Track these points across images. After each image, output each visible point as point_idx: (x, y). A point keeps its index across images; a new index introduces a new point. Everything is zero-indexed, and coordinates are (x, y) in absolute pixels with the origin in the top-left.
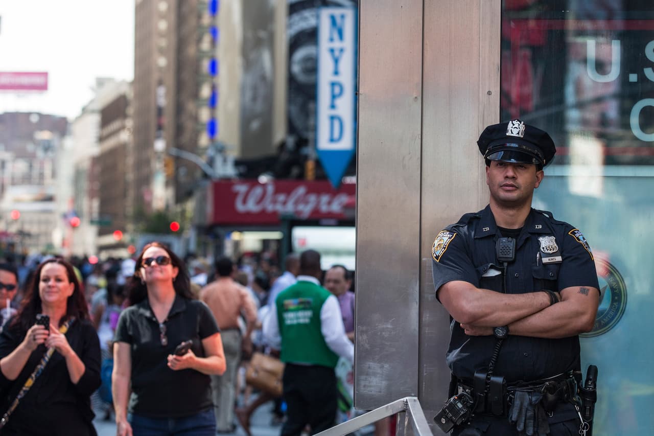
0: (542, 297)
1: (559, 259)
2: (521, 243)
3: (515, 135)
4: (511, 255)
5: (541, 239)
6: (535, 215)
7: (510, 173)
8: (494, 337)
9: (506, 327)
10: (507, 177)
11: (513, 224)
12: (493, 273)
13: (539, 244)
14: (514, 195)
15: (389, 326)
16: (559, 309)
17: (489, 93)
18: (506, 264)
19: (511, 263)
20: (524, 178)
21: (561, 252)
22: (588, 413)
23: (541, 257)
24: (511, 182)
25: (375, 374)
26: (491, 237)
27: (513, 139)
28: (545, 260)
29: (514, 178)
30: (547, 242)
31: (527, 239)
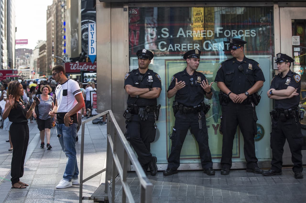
0: (147, 89)
1: (152, 81)
2: (144, 77)
3: (144, 52)
4: (142, 79)
5: (149, 76)
6: (149, 71)
7: (143, 61)
8: (136, 98)
9: (139, 96)
10: (142, 62)
11: (143, 72)
12: (137, 83)
13: (148, 77)
14: (143, 66)
15: (105, 94)
16: (151, 92)
17: (126, 41)
18: (140, 81)
19: (142, 81)
20: (146, 62)
21: (153, 79)
22: (157, 115)
23: (148, 80)
24: (142, 63)
25: (102, 105)
26: (138, 75)
27: (144, 53)
28: (149, 81)
29: (143, 62)
30: (150, 77)
31: (146, 76)
